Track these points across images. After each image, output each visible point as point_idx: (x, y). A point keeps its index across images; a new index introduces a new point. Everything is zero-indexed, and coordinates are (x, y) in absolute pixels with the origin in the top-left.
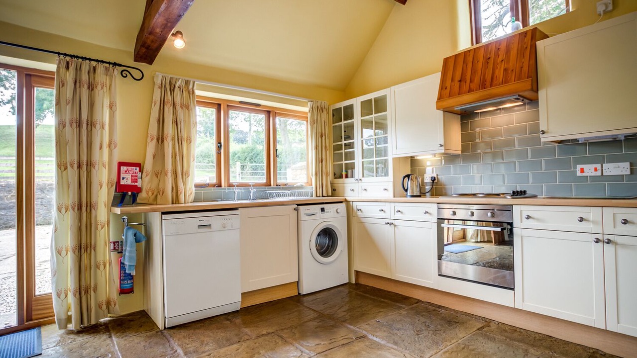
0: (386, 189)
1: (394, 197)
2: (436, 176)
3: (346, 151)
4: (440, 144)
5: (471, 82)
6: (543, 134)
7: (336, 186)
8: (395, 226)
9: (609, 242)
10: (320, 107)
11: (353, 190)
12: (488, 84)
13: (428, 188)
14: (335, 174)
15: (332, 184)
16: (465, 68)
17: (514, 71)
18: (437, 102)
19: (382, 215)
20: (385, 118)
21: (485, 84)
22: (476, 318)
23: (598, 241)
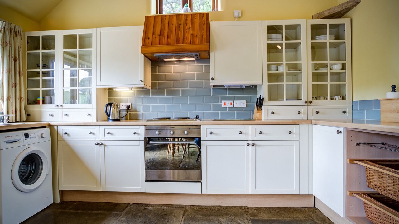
0: (89, 115)
1: (97, 121)
2: (130, 105)
3: (44, 78)
4: (141, 80)
5: (168, 37)
6: (212, 80)
7: (30, 112)
8: (105, 146)
9: (253, 145)
10: (13, 30)
11: (52, 115)
12: (181, 41)
13: (124, 114)
14: (28, 100)
15: (26, 109)
16: (163, 27)
17: (198, 36)
18: (142, 47)
19: (92, 137)
20: (90, 53)
21: (179, 41)
22: (176, 207)
23: (248, 145)
